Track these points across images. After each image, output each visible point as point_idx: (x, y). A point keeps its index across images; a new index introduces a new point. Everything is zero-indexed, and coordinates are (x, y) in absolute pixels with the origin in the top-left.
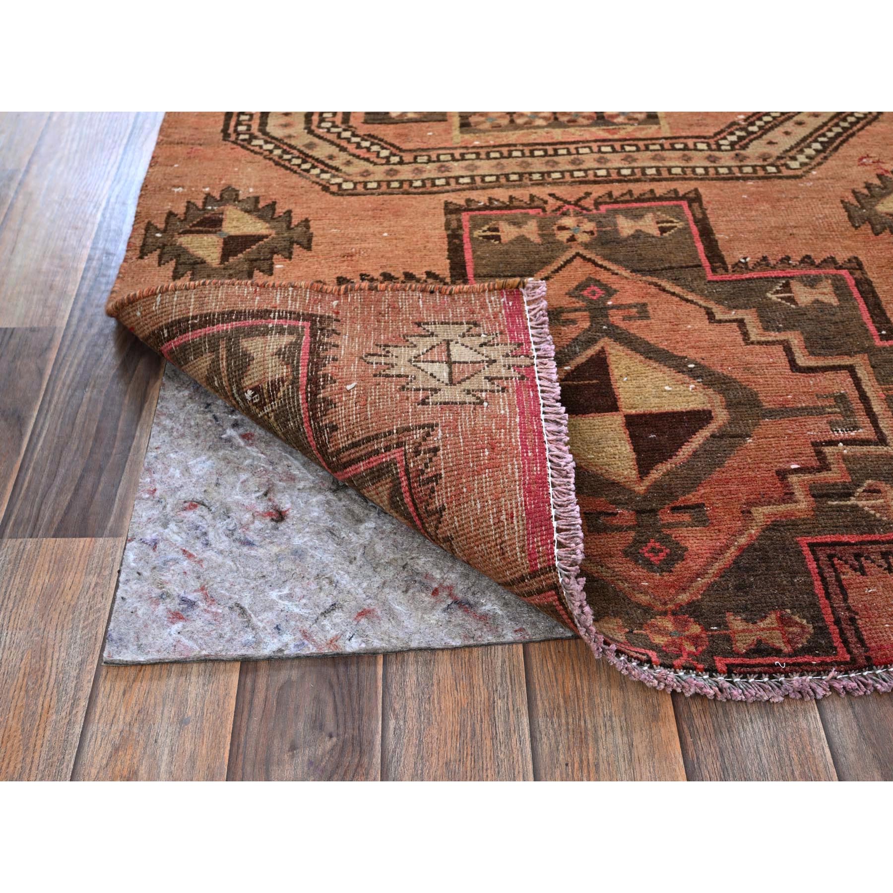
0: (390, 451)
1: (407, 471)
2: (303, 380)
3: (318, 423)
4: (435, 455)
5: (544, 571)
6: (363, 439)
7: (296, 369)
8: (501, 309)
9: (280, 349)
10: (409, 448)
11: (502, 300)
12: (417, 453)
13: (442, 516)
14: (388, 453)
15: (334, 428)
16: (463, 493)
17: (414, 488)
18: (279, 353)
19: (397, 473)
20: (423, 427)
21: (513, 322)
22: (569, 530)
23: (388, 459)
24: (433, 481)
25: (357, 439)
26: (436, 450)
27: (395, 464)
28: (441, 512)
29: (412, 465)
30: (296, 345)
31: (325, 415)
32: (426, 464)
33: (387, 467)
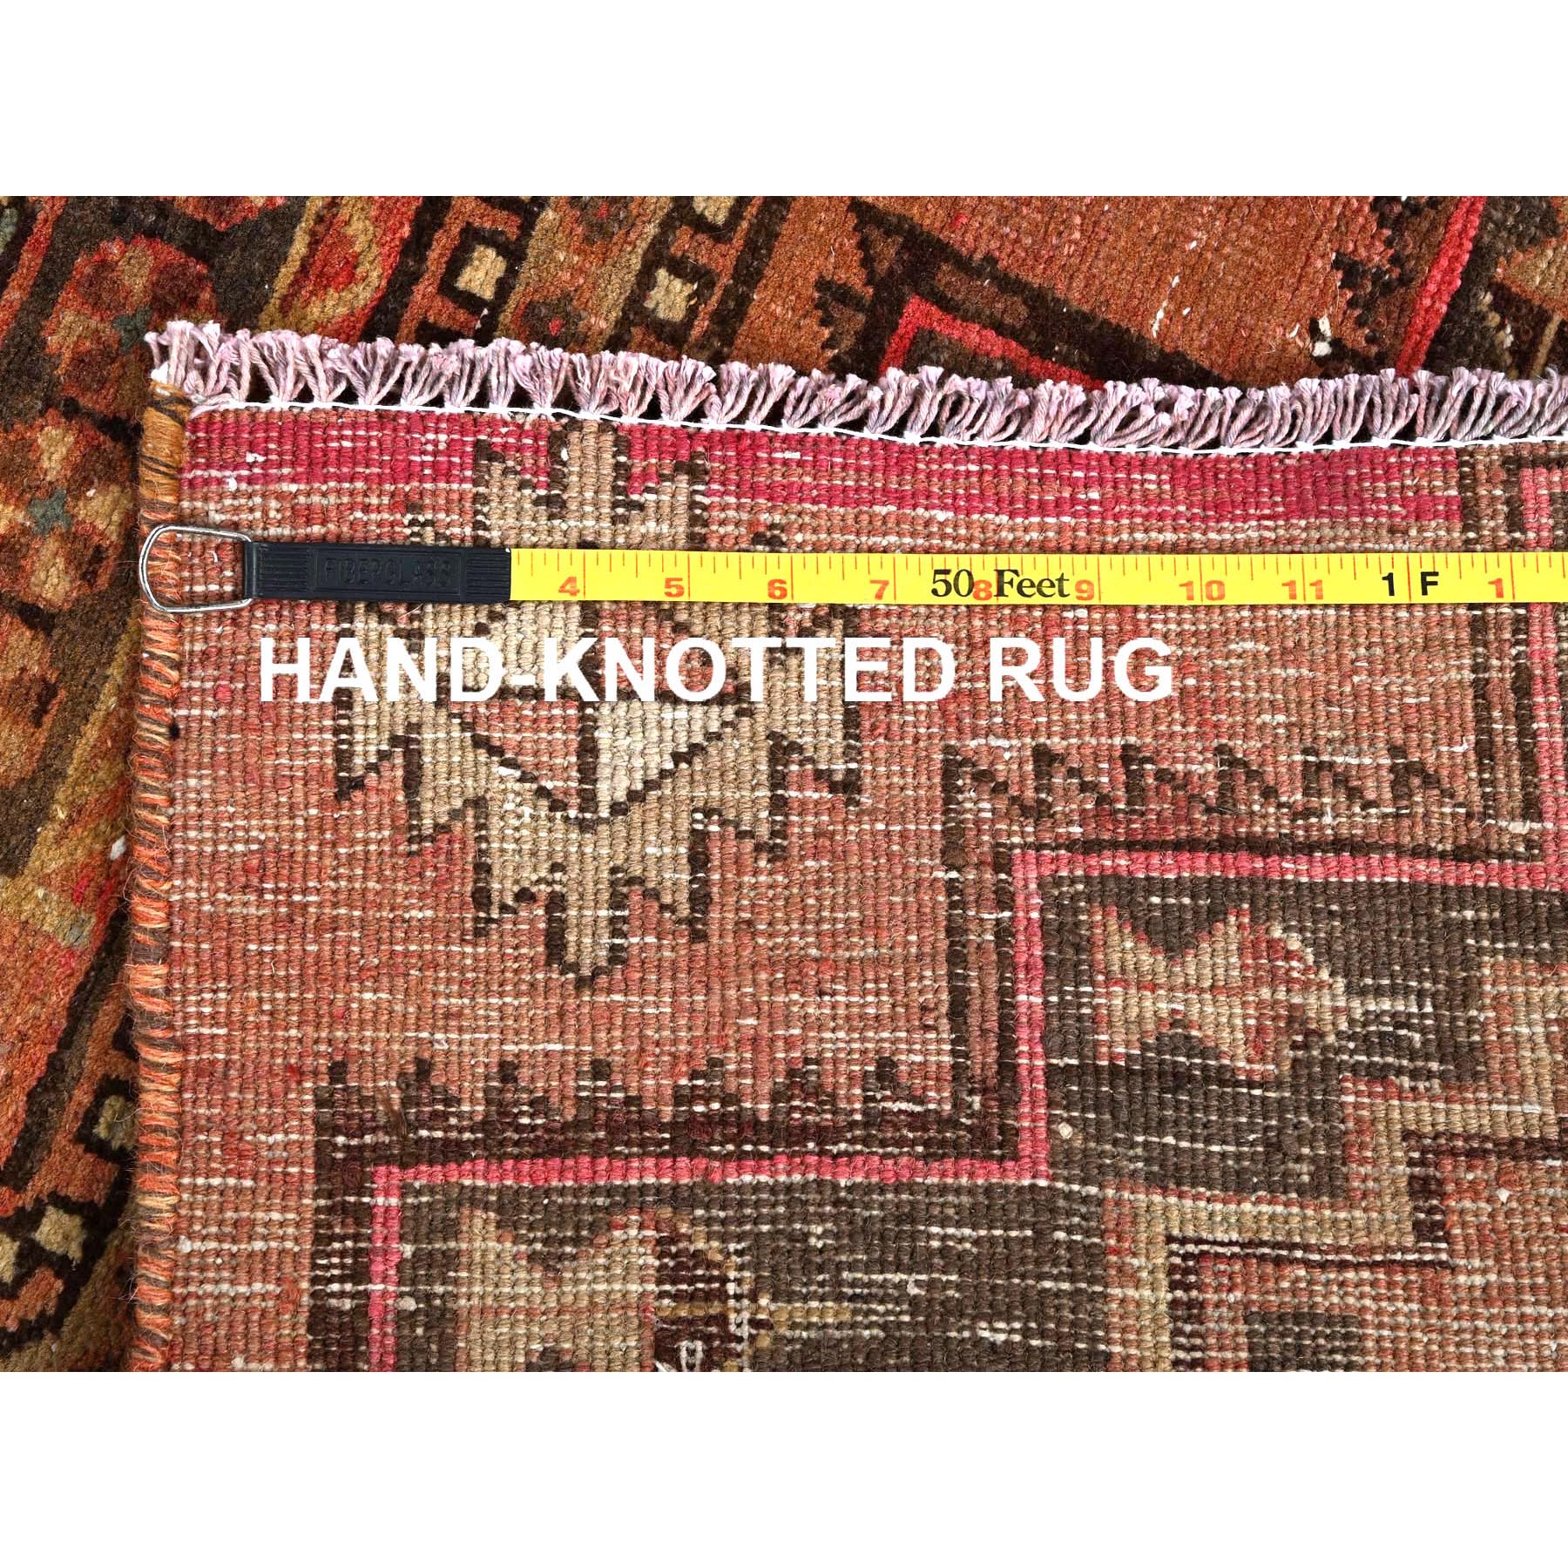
0: (1013, 896)
1: (1089, 847)
2: (685, 1173)
3: (853, 1125)
4: (1062, 758)
5: (1468, 482)
6: (951, 976)
7: (630, 1198)
8: (280, 496)
9: (531, 1257)
10: (1018, 834)
11: (232, 485)
12: (1039, 812)
13: (1246, 764)
14: (1020, 900)
15: (886, 1071)
16: (1198, 689)
17: (1146, 831)
18: (548, 1263)
19: (1087, 879)
20: (949, 788)
21: (353, 457)
22: (1371, 404)
23: (1036, 900)
24: (1142, 774)
25: (945, 996)
26: (1044, 758)
27: (1058, 882)
28: (1233, 763)
29: (1076, 830)
30: (509, 1209)
31: (833, 1097)
32: (1084, 787)
33: (1060, 909)
